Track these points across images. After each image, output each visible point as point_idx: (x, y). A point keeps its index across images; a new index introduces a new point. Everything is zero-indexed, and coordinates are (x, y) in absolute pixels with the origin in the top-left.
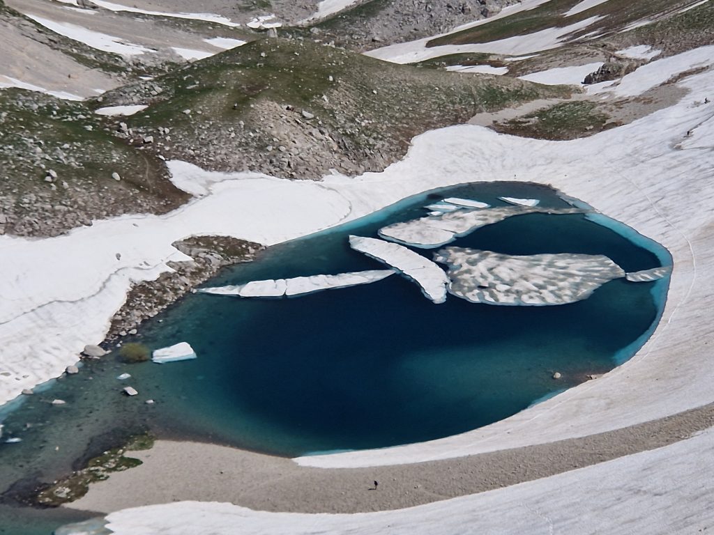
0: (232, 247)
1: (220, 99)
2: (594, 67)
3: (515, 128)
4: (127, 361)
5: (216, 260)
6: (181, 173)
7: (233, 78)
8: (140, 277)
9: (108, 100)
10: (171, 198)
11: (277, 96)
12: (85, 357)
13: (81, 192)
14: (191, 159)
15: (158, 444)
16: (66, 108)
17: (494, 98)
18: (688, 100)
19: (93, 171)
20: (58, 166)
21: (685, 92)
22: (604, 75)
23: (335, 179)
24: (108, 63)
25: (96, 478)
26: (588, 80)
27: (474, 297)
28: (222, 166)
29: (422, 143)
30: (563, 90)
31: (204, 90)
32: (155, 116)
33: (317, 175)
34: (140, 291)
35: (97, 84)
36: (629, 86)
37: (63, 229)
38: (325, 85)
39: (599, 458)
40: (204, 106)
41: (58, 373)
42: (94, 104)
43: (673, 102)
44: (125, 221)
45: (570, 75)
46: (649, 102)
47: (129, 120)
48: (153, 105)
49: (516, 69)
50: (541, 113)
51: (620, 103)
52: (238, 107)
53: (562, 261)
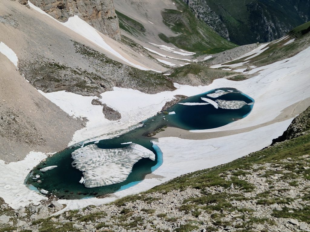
0: (183, 97)
1: (183, 73)
2: (245, 69)
3: (231, 79)
4: (164, 114)
5: (180, 99)
6: (176, 85)
7: (185, 70)
8: (168, 101)
9: (165, 73)
10: (174, 89)
11: (192, 73)
12: (158, 113)
13: (159, 87)
14: (177, 83)
15: (168, 127)
16: (158, 74)
17: (227, 74)
18: (260, 75)
19: (161, 84)
20: (156, 83)
21: (260, 74)
22: (247, 70)
23: (200, 86)
25: (157, 132)
26: (244, 71)
27: (223, 108)
28: (182, 84)
29: (215, 81)
30: (239, 73)
31: (180, 72)
32: (173, 75)
33: (197, 86)
34: (168, 103)
36: (250, 72)
37: (156, 93)
38: (200, 71)
40: (180, 74)
41: (153, 116)
42: (163, 73)
43: (257, 75)
44: (166, 92)
45: (241, 71)
46: (253, 75)
47: (168, 76)
48: (172, 74)
49: (233, 69)
50: (235, 77)
51: (248, 75)
52: (186, 74)
53: (236, 102)
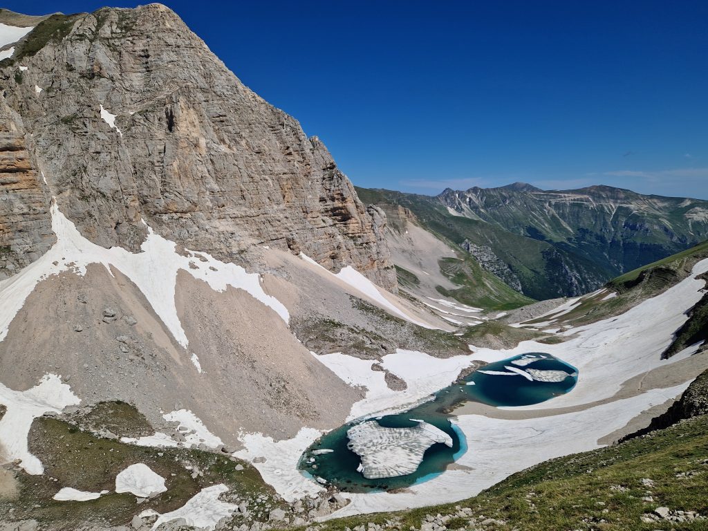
0: (482, 363)
1: (479, 333)
2: (558, 329)
3: (541, 342)
4: (461, 384)
5: (479, 365)
6: (471, 347)
8: (464, 368)
9: (456, 332)
10: (469, 352)
11: (491, 333)
12: (452, 383)
13: (451, 350)
14: (473, 345)
15: (468, 402)
16: (448, 333)
17: (535, 335)
18: (580, 337)
19: (454, 346)
20: (447, 345)
21: (579, 335)
22: (561, 331)
23: (503, 350)
24: (456, 325)
25: (455, 408)
26: (557, 332)
27: (538, 380)
28: (480, 347)
30: (551, 334)
31: (475, 331)
32: (466, 336)
33: (500, 349)
34: (464, 371)
35: (454, 329)
36: (566, 334)
37: (448, 357)
38: (500, 331)
39: (565, 413)
40: (476, 334)
41: (447, 386)
42: (454, 333)
43: (577, 337)
44: (460, 356)
45: (553, 331)
46: (571, 337)
47: (461, 336)
48: (465, 334)
49: (540, 329)
50: (547, 339)
51: (564, 337)
52: (483, 334)
53: (554, 372)
